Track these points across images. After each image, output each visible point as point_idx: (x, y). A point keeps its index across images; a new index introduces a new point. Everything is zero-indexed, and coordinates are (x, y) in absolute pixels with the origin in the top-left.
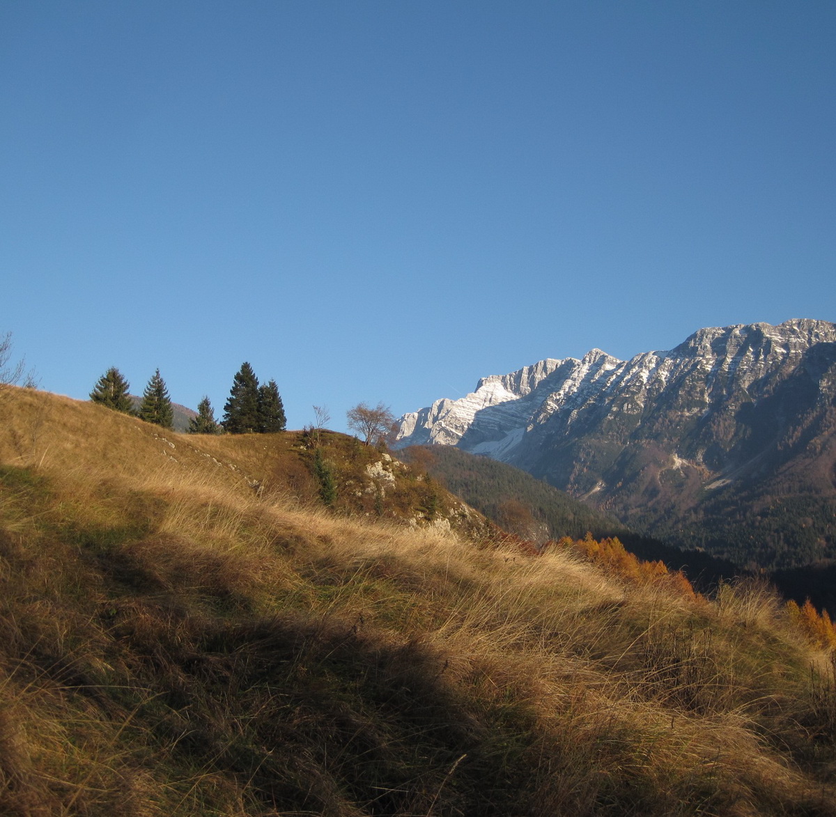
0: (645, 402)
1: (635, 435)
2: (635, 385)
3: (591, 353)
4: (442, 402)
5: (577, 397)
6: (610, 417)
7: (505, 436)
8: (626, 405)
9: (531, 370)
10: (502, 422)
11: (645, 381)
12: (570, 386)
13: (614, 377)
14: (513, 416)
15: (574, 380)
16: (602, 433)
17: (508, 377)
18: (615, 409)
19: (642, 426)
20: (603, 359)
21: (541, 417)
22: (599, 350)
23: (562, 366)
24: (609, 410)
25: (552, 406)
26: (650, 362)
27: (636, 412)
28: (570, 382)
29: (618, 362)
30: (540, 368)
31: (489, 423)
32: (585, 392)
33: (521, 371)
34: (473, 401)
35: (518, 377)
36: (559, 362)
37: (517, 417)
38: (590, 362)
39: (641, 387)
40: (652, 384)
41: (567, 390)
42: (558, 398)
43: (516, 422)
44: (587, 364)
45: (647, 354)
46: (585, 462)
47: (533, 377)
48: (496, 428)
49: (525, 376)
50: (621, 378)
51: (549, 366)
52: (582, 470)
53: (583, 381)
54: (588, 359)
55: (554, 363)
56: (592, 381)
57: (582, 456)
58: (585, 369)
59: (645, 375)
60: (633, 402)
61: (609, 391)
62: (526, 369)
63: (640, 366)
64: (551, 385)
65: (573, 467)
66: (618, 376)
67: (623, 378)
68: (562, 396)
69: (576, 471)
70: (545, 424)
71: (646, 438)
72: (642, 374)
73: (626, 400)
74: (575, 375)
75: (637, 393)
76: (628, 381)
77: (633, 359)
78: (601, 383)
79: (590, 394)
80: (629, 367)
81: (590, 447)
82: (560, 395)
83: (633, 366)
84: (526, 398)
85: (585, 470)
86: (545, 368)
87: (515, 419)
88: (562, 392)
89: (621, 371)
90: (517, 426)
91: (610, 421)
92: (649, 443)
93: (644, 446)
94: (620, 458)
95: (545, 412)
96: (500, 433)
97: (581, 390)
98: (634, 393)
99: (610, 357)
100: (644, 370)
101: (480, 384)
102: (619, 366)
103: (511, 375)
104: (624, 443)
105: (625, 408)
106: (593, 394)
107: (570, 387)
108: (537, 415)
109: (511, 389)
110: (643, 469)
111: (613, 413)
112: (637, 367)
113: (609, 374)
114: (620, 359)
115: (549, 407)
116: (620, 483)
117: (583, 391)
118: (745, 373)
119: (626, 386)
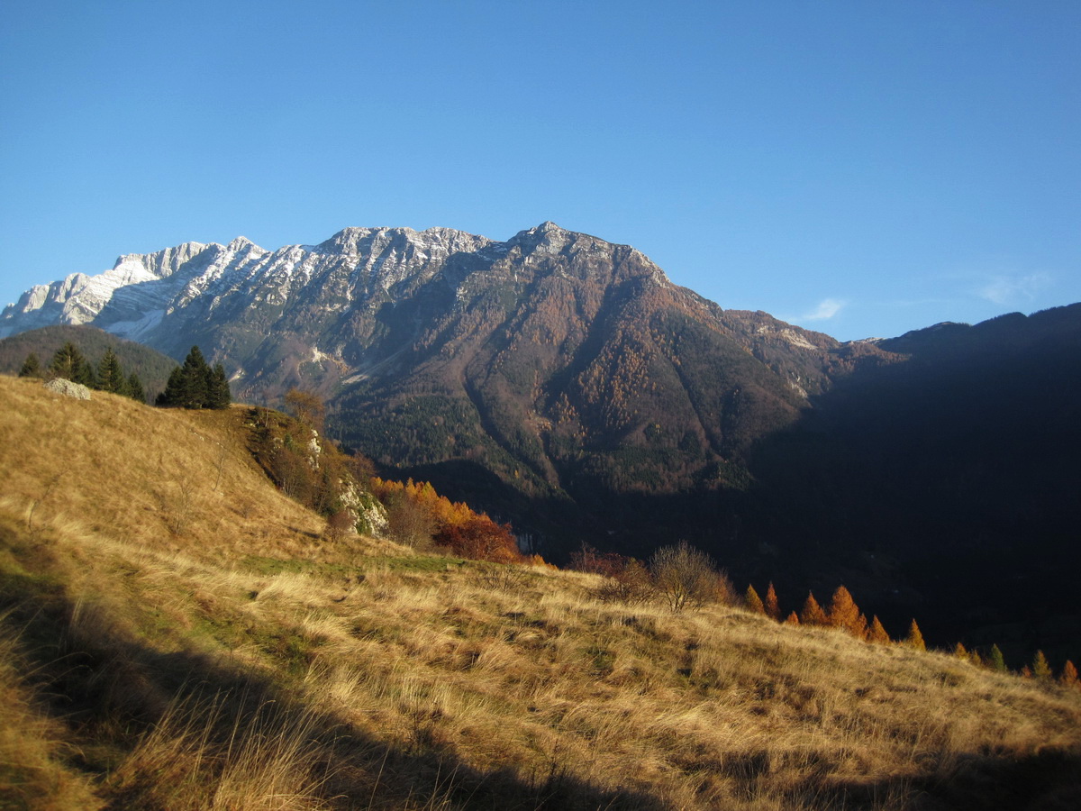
0: (288, 294)
1: (277, 326)
2: (279, 277)
3: (236, 240)
4: (76, 278)
5: (220, 283)
6: (253, 306)
7: (142, 317)
8: (269, 295)
9: (173, 252)
10: (141, 303)
11: (290, 274)
12: (214, 272)
13: (259, 267)
14: (152, 297)
15: (219, 266)
16: (244, 322)
17: (149, 257)
18: (258, 299)
19: (285, 318)
20: (249, 247)
21: (183, 301)
22: (245, 239)
23: (205, 250)
24: (252, 299)
25: (194, 290)
26: (296, 255)
27: (279, 303)
28: (212, 268)
29: (264, 252)
30: (183, 250)
31: (126, 302)
32: (229, 279)
33: (163, 252)
34: (111, 278)
35: (159, 259)
36: (203, 247)
37: (156, 298)
38: (235, 249)
39: (285, 279)
40: (297, 277)
41: (210, 276)
42: (201, 282)
43: (154, 304)
44: (232, 251)
45: (293, 247)
46: (225, 349)
47: (175, 259)
48: (134, 309)
49: (167, 257)
50: (265, 268)
51: (192, 249)
52: (223, 358)
53: (227, 268)
54: (233, 246)
55: (197, 247)
56: (236, 269)
57: (223, 343)
58: (229, 257)
59: (290, 267)
60: (275, 291)
61: (253, 280)
62: (168, 250)
63: (286, 258)
64: (194, 269)
65: (213, 354)
66: (262, 266)
67: (267, 269)
68: (205, 281)
69: (216, 357)
70: (186, 308)
71: (288, 330)
72: (286, 266)
73: (270, 291)
74: (219, 261)
75: (280, 285)
76: (273, 272)
77: (279, 251)
78: (246, 271)
79: (233, 282)
80: (274, 259)
81: (231, 335)
82: (202, 279)
83: (278, 258)
84: (166, 280)
85: (225, 357)
86: (188, 251)
87: (153, 300)
88: (205, 277)
89: (266, 261)
90: (156, 307)
91: (252, 310)
92: (290, 335)
93: (286, 337)
94: (260, 348)
95: (187, 296)
96: (138, 313)
97: (225, 277)
98: (277, 285)
99: (256, 247)
100: (289, 263)
101: (119, 261)
102: (265, 256)
103: (152, 255)
104: (266, 333)
105: (268, 298)
106: (237, 282)
107: (213, 273)
108: (179, 298)
109: (152, 269)
110: (283, 360)
111: (256, 302)
112: (282, 259)
113: (253, 263)
114: (266, 249)
115: (191, 292)
116: (260, 373)
117: (226, 277)
118: (387, 274)
119: (270, 277)
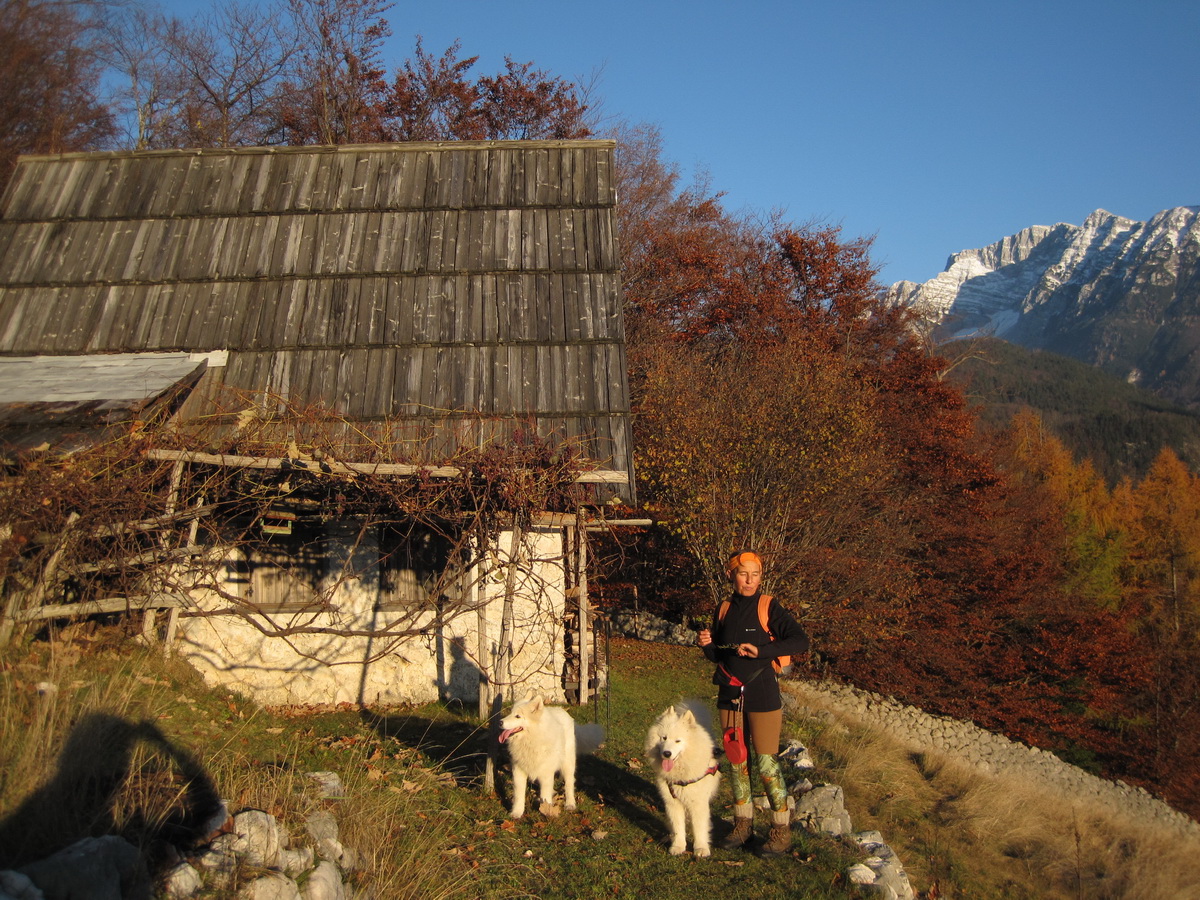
0: (1178, 270)
1: (1172, 311)
2: (1162, 250)
3: (1094, 214)
4: (901, 286)
5: (1084, 268)
6: (1135, 291)
7: (989, 320)
8: (1154, 275)
9: (1013, 240)
10: (984, 305)
11: (1175, 244)
12: (1074, 255)
13: (1131, 241)
14: (995, 296)
15: (1077, 248)
16: (1127, 311)
17: (985, 250)
18: (1140, 281)
19: (1180, 300)
20: (1111, 222)
21: (1041, 295)
22: (1103, 211)
23: (1052, 233)
24: (1131, 282)
25: (1052, 281)
26: (1178, 220)
27: (1167, 283)
28: (1071, 252)
29: (1132, 223)
30: (1025, 237)
31: (968, 306)
32: (1093, 262)
33: (1001, 243)
34: (946, 281)
35: (999, 252)
36: (1048, 229)
37: (1001, 297)
38: (1094, 225)
39: (1170, 251)
40: (1185, 248)
41: (1069, 261)
42: (1059, 271)
43: (1000, 304)
44: (1090, 228)
45: (1172, 211)
46: (1111, 347)
47: (1017, 249)
48: (977, 312)
49: (1006, 247)
50: (1140, 243)
51: (1035, 234)
52: (1109, 358)
53: (1089, 249)
54: (1090, 222)
55: (1041, 231)
56: (1101, 249)
57: (1107, 342)
58: (1089, 235)
59: (1173, 237)
60: (1160, 269)
61: (1127, 259)
62: (1007, 239)
63: (1166, 226)
64: (1041, 257)
65: (1096, 354)
66: (1136, 241)
67: (1144, 243)
68: (1063, 269)
69: (1101, 357)
70: (1046, 304)
71: (1188, 314)
72: (1169, 236)
73: (1153, 269)
74: (1077, 242)
75: (1166, 260)
76: (1152, 246)
77: (1152, 219)
78: (1115, 249)
79: (1101, 265)
80: (1149, 231)
81: (1115, 329)
82: (1060, 267)
83: (1155, 228)
84: (1003, 271)
85: (1112, 357)
86: (1031, 236)
87: (997, 299)
88: (1062, 264)
89: (1138, 234)
90: (1001, 308)
91: (1135, 296)
92: (1193, 320)
93: (1187, 324)
94: (1156, 341)
95: (1045, 288)
96: (983, 316)
97: (1088, 260)
98: (1162, 261)
99: (1121, 218)
100: (1171, 231)
101: (951, 261)
102: (1135, 228)
103: (989, 248)
104: (1159, 321)
105: (1153, 279)
106: (1106, 264)
107: (1072, 258)
108: (1035, 294)
109: (991, 264)
110: (1192, 352)
111: (1138, 286)
112: (1160, 229)
113: (1123, 238)
114: (1135, 220)
115: (1049, 284)
116: (1164, 372)
117: (1090, 261)
119: (1150, 252)
